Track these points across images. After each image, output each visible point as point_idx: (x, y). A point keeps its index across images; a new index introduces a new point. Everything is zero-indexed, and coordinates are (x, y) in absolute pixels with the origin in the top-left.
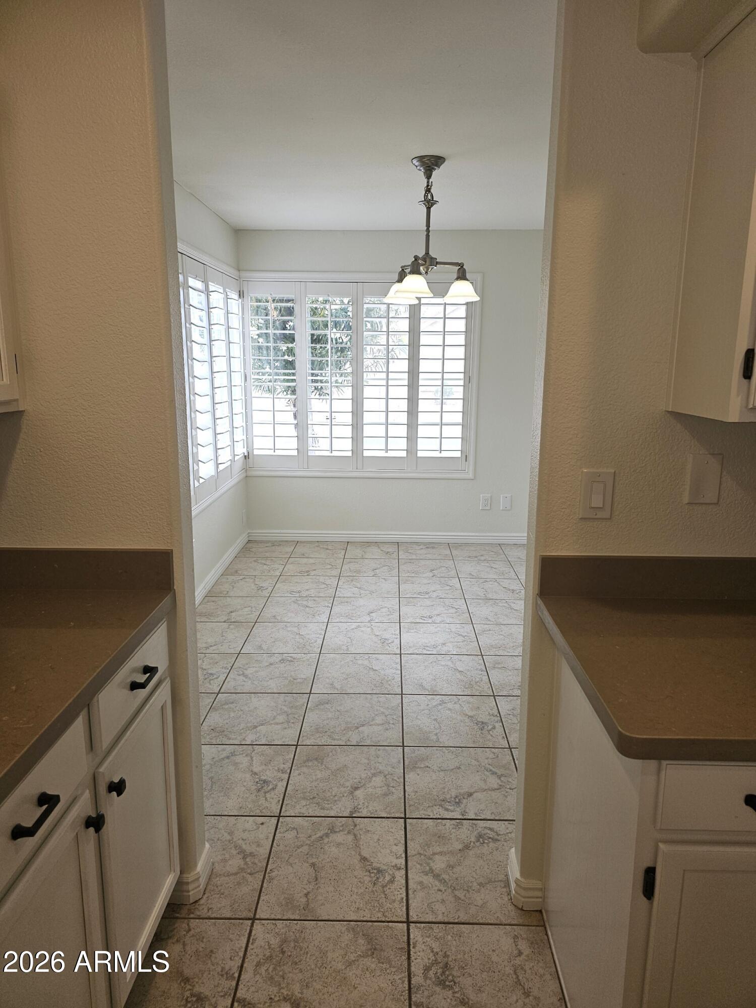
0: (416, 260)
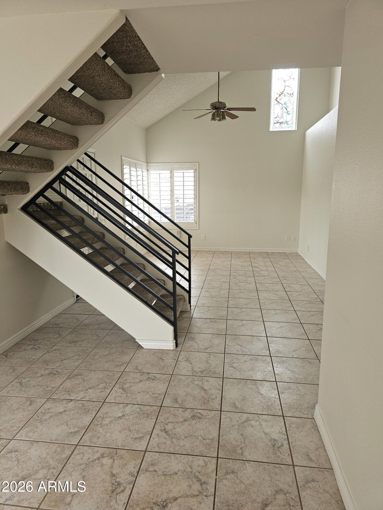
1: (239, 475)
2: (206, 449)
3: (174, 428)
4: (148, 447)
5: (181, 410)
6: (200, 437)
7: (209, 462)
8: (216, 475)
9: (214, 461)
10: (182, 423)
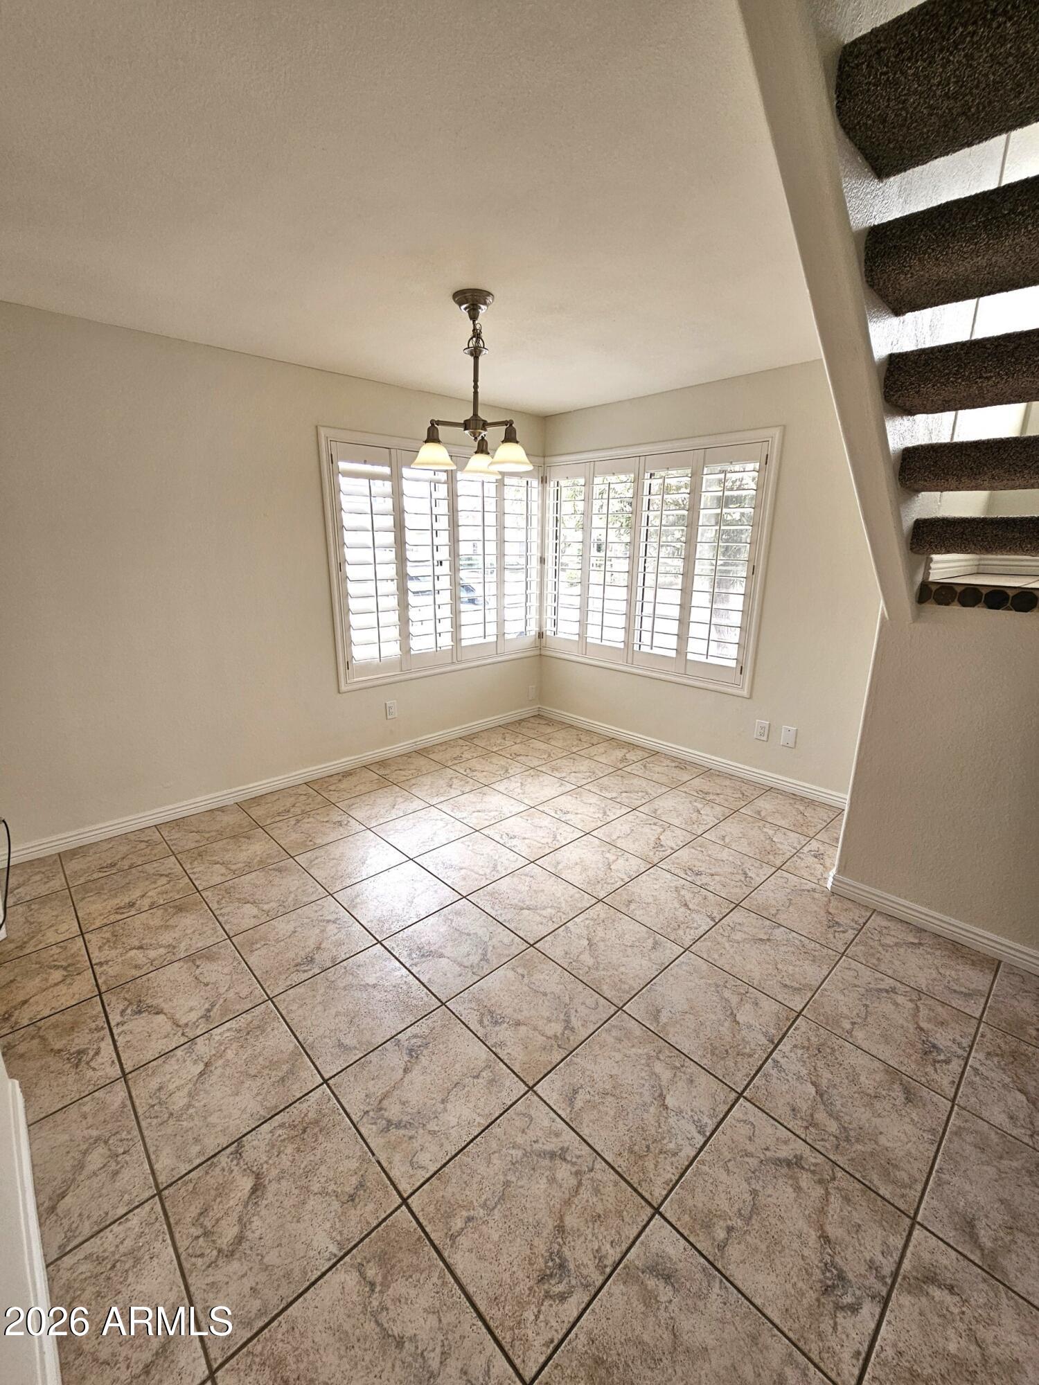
0: (432, 425)
1: (336, 1205)
2: (443, 1196)
3: (552, 1180)
4: (536, 1098)
5: (613, 1254)
6: (481, 1214)
7: (411, 1172)
8: (379, 1162)
9: (406, 1188)
10: (558, 1215)
